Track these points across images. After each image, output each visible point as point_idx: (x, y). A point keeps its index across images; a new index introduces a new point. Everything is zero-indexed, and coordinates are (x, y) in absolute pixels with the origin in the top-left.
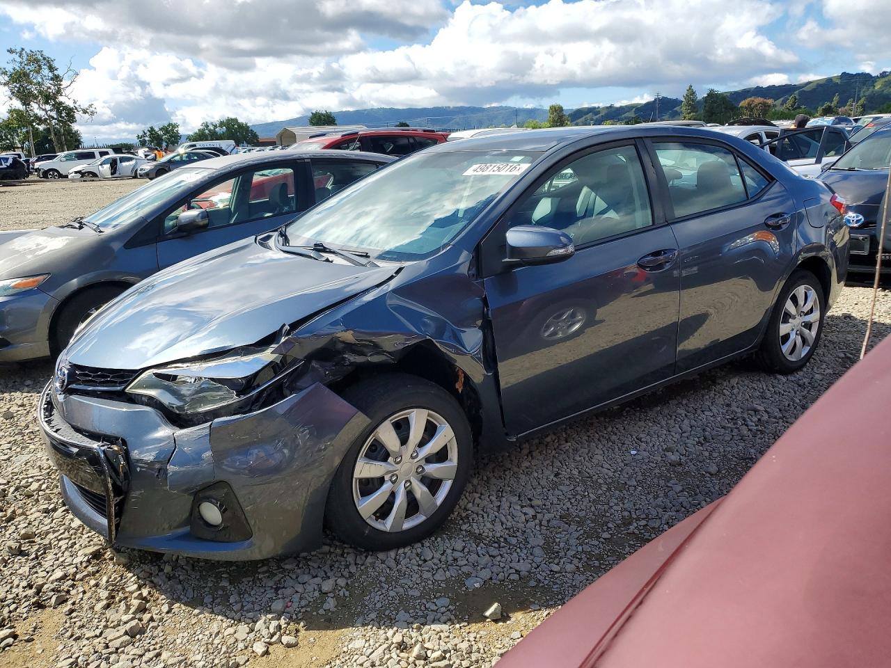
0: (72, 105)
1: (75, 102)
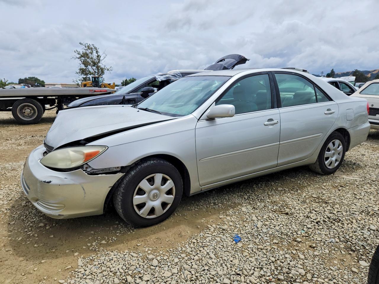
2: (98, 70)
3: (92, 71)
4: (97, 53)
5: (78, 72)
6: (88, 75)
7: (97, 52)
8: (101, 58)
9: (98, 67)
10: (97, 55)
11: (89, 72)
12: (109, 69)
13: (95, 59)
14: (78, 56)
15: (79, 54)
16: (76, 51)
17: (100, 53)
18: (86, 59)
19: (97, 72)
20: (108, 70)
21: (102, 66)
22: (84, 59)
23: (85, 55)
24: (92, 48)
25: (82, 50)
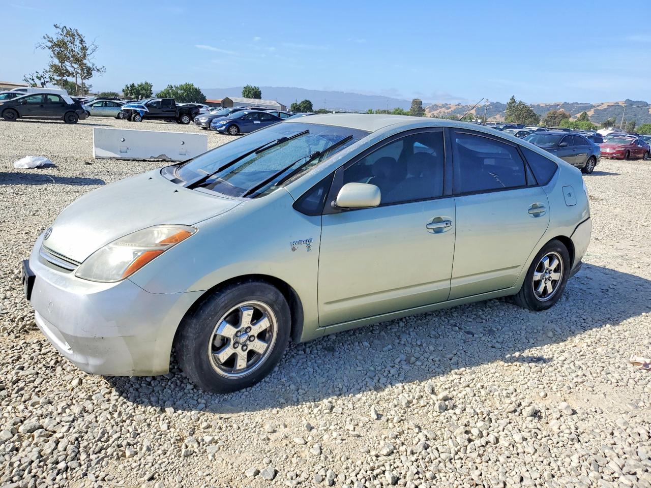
0: (91, 66)
1: (93, 65)
2: (82, 70)
3: (71, 69)
4: (82, 44)
5: (48, 70)
6: (64, 76)
7: (82, 41)
8: (88, 52)
9: (82, 65)
10: (81, 45)
11: (67, 71)
12: (101, 70)
13: (77, 53)
14: (49, 44)
15: (50, 41)
16: (46, 36)
17: (87, 44)
18: (62, 50)
19: (80, 72)
20: (98, 70)
21: (89, 65)
22: (59, 50)
23: (61, 44)
24: (73, 35)
25: (56, 36)
